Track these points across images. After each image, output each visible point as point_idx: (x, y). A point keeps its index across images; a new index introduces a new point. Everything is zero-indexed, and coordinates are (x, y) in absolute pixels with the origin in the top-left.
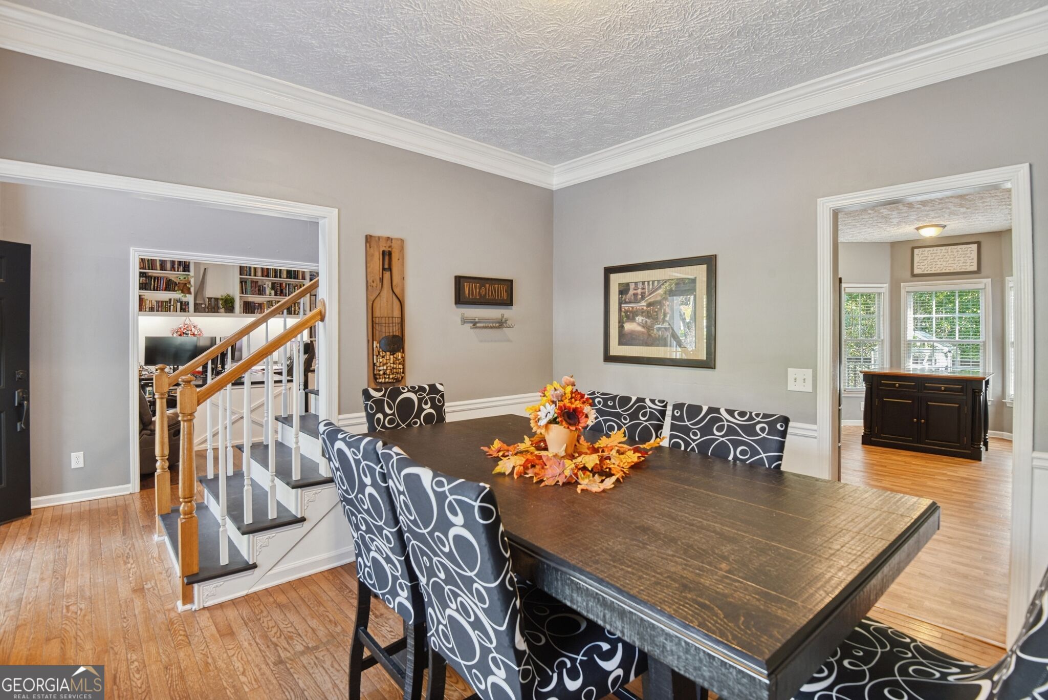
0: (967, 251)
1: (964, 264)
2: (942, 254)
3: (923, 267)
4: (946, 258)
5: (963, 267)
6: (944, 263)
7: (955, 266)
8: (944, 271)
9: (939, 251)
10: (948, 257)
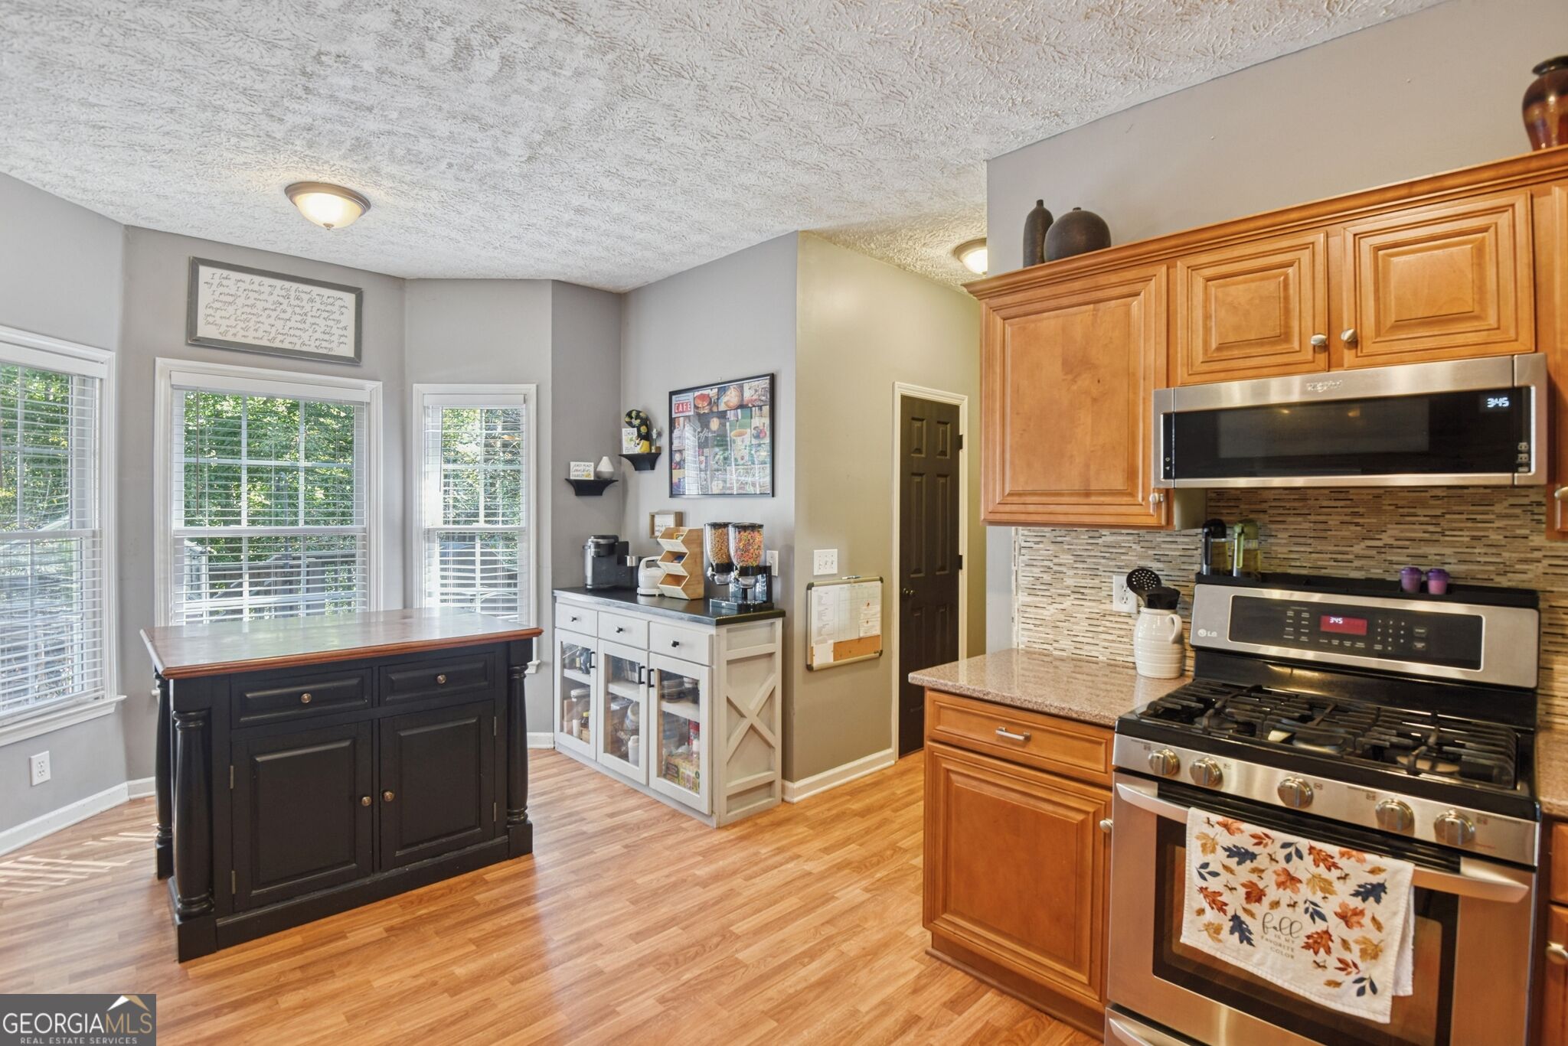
0: (332, 304)
2: (274, 298)
3: (225, 322)
5: (324, 344)
6: (279, 324)
7: (305, 336)
8: (277, 344)
9: (267, 289)
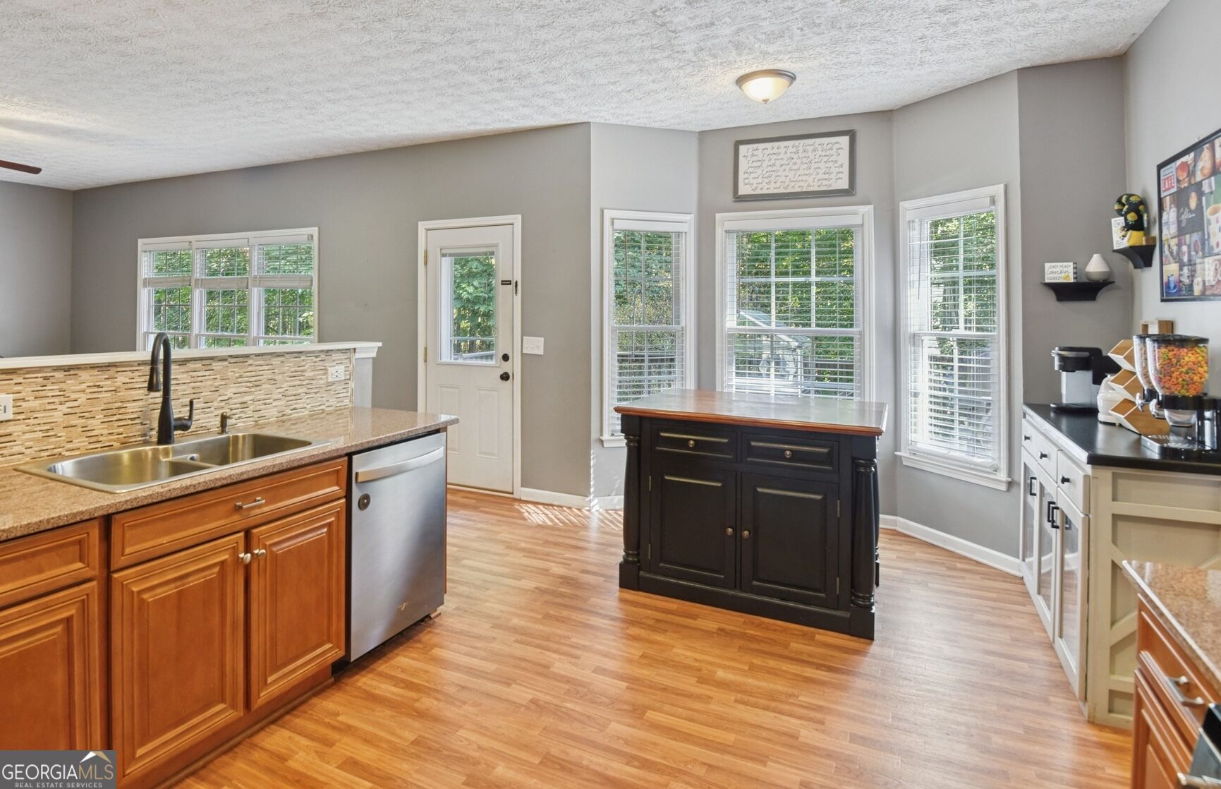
0: (831, 149)
1: (826, 176)
2: (788, 155)
3: (755, 181)
4: (795, 164)
5: (825, 182)
6: (791, 174)
7: (810, 180)
8: (790, 190)
9: (782, 150)
10: (799, 161)
